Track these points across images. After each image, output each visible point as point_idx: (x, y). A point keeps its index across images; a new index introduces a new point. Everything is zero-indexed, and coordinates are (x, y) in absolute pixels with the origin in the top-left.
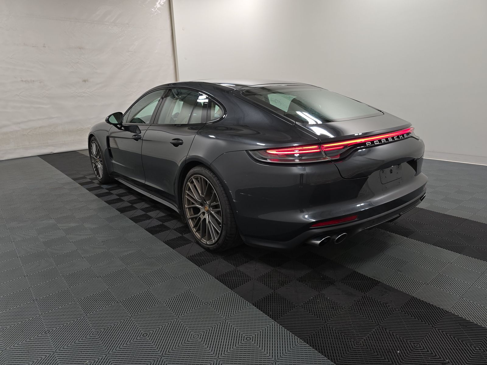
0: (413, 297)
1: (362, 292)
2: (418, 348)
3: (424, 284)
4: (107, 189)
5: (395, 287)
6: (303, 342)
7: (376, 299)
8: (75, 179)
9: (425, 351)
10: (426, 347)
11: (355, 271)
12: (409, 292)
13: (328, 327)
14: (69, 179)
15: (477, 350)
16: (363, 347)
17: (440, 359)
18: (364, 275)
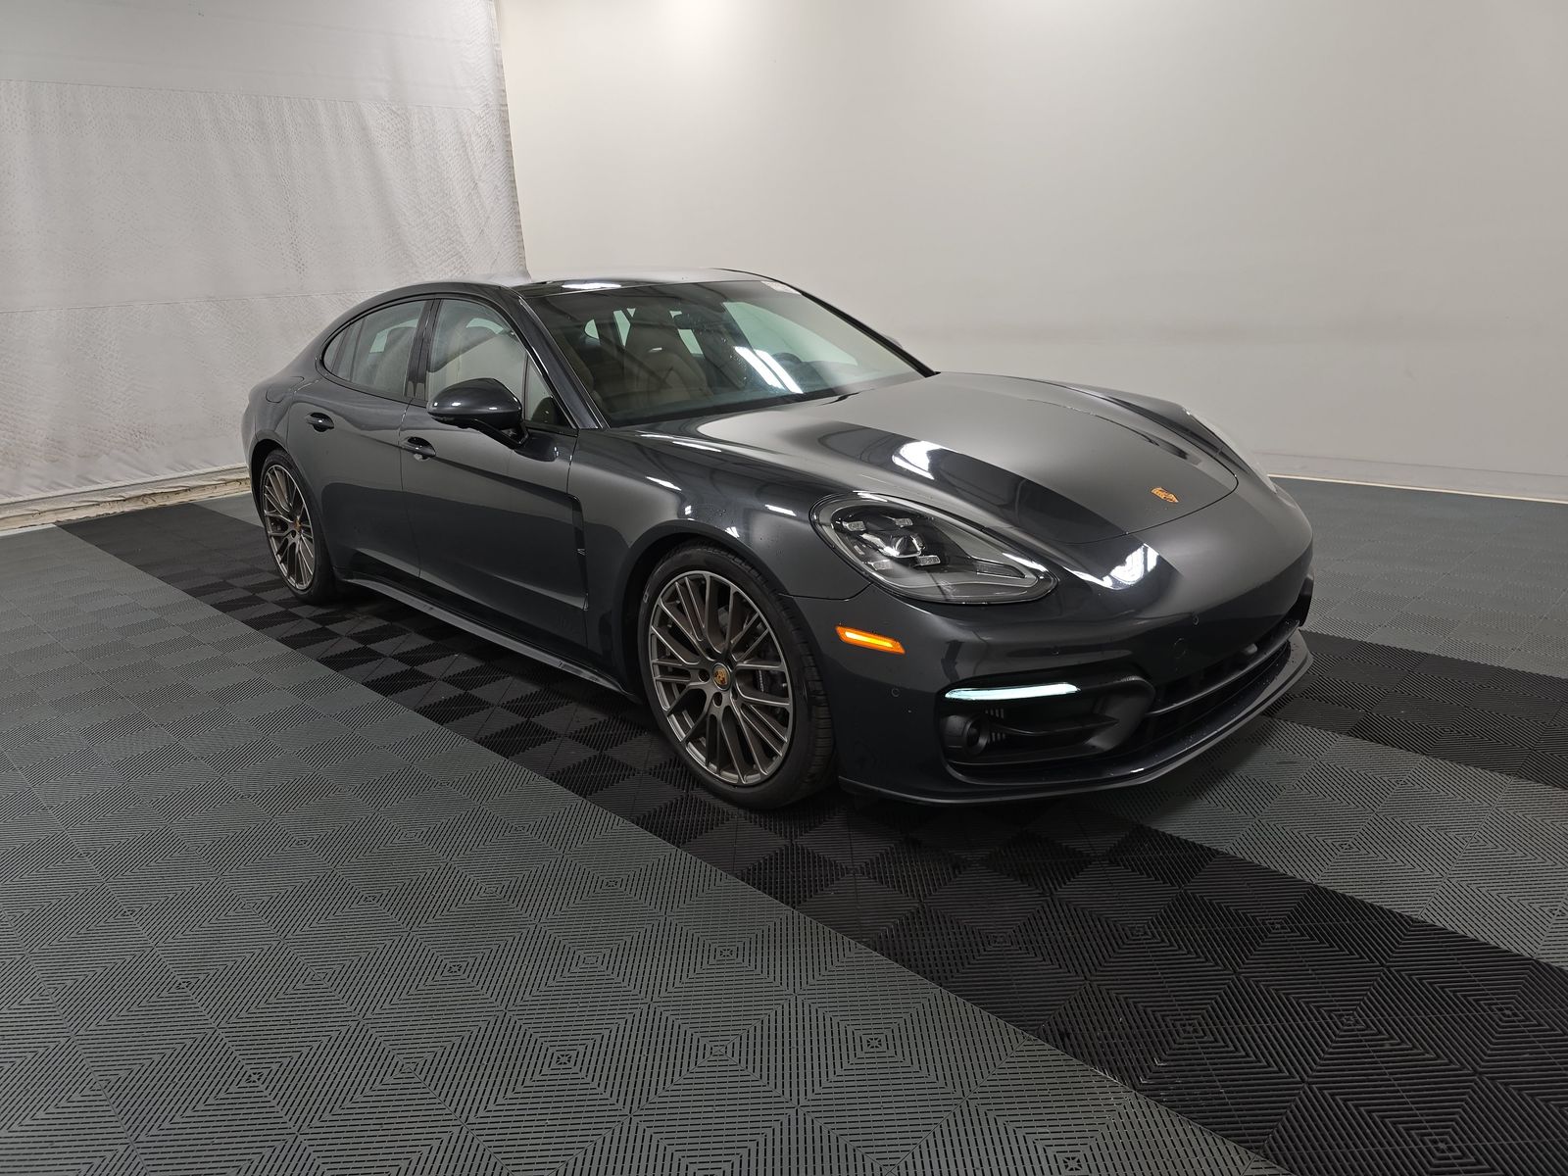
0: (1316, 886)
1: (1173, 885)
2: (1353, 1027)
3: (1340, 848)
4: (314, 619)
5: (1262, 861)
6: (1033, 1038)
7: (1214, 902)
8: (195, 593)
9: (1372, 1032)
10: (1372, 1021)
11: (1142, 826)
12: (1303, 874)
13: (1097, 992)
14: (174, 595)
15: (1509, 1016)
16: (1202, 1037)
17: (1415, 1051)
18: (1170, 835)
